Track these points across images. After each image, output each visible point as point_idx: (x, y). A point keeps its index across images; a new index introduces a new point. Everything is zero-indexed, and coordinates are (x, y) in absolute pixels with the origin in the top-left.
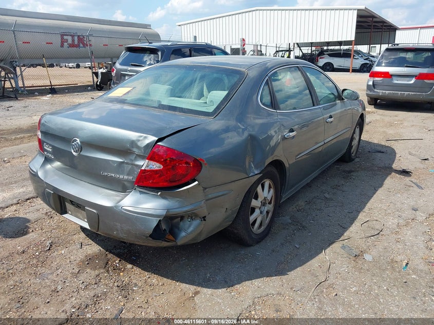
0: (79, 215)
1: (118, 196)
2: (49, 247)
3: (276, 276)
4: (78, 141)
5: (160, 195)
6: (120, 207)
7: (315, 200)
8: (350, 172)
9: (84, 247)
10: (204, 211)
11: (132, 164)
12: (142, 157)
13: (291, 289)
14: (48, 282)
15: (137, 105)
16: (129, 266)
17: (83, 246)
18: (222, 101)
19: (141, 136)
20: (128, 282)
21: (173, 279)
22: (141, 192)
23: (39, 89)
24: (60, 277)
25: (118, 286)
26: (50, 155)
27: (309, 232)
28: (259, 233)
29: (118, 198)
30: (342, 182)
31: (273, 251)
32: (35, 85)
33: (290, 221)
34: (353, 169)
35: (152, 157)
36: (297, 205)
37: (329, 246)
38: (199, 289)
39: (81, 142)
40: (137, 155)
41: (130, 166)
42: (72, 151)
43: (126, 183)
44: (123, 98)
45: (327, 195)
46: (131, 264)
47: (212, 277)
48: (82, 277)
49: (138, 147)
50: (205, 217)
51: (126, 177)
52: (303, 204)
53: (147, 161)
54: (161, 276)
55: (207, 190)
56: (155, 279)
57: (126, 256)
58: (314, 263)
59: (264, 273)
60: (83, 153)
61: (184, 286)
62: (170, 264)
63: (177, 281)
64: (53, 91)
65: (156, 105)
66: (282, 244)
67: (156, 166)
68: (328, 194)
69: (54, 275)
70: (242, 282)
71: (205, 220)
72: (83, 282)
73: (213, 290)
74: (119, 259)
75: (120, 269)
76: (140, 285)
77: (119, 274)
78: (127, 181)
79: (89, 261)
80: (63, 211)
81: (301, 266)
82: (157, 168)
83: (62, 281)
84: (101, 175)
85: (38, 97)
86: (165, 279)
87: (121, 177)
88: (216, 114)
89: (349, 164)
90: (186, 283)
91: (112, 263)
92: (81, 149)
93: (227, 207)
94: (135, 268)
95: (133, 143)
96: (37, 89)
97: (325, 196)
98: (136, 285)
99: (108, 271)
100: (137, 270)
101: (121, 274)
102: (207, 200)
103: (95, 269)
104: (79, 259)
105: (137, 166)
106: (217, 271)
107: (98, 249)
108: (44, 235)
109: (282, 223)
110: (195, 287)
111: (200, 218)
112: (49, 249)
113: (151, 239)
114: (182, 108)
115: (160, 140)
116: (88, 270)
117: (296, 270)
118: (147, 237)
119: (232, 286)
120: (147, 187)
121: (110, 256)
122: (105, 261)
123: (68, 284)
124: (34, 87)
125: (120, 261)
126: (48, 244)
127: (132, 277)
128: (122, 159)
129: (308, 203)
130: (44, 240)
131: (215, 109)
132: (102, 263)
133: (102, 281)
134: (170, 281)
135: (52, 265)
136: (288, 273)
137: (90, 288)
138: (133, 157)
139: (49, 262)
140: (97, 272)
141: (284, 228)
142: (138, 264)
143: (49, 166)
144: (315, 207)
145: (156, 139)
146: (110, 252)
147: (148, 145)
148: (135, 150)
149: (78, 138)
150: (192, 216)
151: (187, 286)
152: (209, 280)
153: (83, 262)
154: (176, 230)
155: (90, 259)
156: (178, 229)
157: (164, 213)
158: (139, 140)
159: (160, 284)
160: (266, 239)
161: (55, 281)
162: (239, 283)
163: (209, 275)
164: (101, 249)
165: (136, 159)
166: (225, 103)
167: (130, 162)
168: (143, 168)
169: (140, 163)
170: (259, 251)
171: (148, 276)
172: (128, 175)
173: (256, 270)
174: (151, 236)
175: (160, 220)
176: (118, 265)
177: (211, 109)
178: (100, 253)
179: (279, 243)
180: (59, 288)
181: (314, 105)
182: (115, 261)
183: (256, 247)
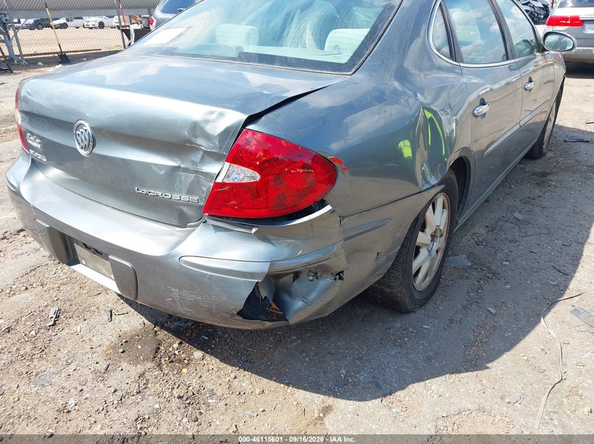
0: (100, 267)
1: (172, 234)
2: (53, 319)
3: (467, 371)
4: (87, 127)
5: (255, 233)
6: (176, 256)
7: (500, 223)
8: (544, 174)
9: (116, 319)
10: (340, 263)
11: (196, 172)
12: (216, 157)
13: (502, 398)
14: (51, 391)
15: (197, 56)
16: (198, 354)
17: (113, 316)
18: (363, 42)
19: (212, 113)
20: (197, 386)
21: (279, 380)
22: (217, 228)
23: (44, 58)
24: (74, 380)
25: (180, 397)
26: (40, 156)
27: (507, 283)
28: (423, 288)
29: (173, 239)
30: (537, 192)
31: (451, 321)
32: (38, 52)
33: (470, 264)
34: (548, 171)
35: (238, 156)
36: (474, 234)
37: (549, 309)
38: (330, 400)
39: (92, 128)
40: (205, 152)
41: (193, 176)
42: (78, 147)
43: (185, 209)
44: (171, 45)
45: (517, 215)
46: (201, 349)
47: (351, 376)
48: (115, 379)
49: (207, 136)
50: (342, 272)
51: (185, 198)
52: (483, 231)
53: (227, 164)
54: (258, 373)
55: (346, 220)
56: (247, 381)
57: (191, 334)
58: (531, 343)
59: (444, 366)
60: (99, 150)
61: (301, 395)
62: (270, 348)
63: (288, 385)
64: (64, 59)
65: (234, 54)
66: (465, 307)
67: (245, 175)
68: (520, 212)
69: (63, 375)
70: (408, 385)
71: (341, 278)
72: (116, 391)
73: (357, 403)
74: (178, 341)
75: (180, 361)
76: (219, 393)
77: (179, 372)
78: (188, 204)
79: (126, 346)
80: (72, 260)
81: (508, 349)
82: (246, 180)
83: (76, 388)
84: (135, 193)
85: (43, 69)
86: (265, 381)
87: (176, 197)
88: (356, 67)
89: (538, 161)
90: (305, 389)
91: (166, 349)
92: (93, 142)
93: (380, 251)
94: (208, 357)
95: (196, 128)
96: (41, 58)
97: (515, 217)
98: (212, 393)
99: (159, 365)
100: (213, 362)
101: (185, 371)
102: (346, 239)
103: (135, 361)
104: (108, 343)
105: (206, 175)
106: (358, 362)
107: (141, 321)
108: (47, 296)
109: (455, 267)
110: (322, 397)
111: (332, 274)
112: (54, 325)
113: (241, 318)
114: (286, 58)
115: (252, 119)
116: (124, 365)
117: (501, 358)
118: (232, 315)
119: (390, 394)
120: (228, 218)
121: (162, 334)
122: (154, 346)
123: (88, 395)
124: (37, 54)
125: (181, 343)
126: (52, 314)
127: (203, 377)
128: (175, 161)
129: (491, 229)
130: (46, 306)
131: (352, 57)
132: (149, 350)
133: (150, 385)
134: (273, 384)
135: (60, 355)
136: (489, 365)
137: (129, 402)
138: (197, 157)
139: (54, 349)
140: (140, 369)
141: (461, 277)
142: (212, 348)
143: (40, 176)
144: (504, 236)
145: (244, 117)
146: (162, 327)
147: (227, 131)
148: (200, 141)
149: (86, 121)
150: (317, 271)
151: (308, 395)
152: (346, 383)
153: (114, 348)
154: (287, 298)
155: (127, 342)
156: (290, 295)
157: (264, 268)
158: (207, 122)
159: (257, 391)
160: (433, 297)
161: (63, 388)
162: (402, 388)
163: (344, 372)
164: (146, 321)
165: (202, 161)
166: (370, 45)
167: (191, 167)
168: (219, 180)
169: (212, 168)
170: (428, 321)
171: (232, 375)
172: (190, 192)
173: (429, 359)
174: (240, 313)
175: (257, 283)
176: (176, 352)
177: (344, 58)
178: (145, 331)
179: (459, 306)
180: (72, 402)
181: (508, 59)
182: (171, 345)
183: (420, 314)
